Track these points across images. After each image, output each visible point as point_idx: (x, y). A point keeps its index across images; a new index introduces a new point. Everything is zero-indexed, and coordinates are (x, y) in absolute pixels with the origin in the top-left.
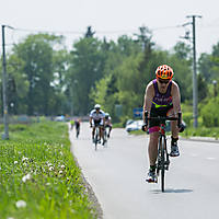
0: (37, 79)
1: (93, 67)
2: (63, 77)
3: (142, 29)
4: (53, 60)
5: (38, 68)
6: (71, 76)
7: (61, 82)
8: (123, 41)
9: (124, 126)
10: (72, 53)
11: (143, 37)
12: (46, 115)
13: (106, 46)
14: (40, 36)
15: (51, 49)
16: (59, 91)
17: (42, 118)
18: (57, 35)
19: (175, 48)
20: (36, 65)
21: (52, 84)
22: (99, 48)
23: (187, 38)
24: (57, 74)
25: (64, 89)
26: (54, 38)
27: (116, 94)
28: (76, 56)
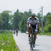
0: (5, 21)
2: (12, 21)
3: (30, 10)
4: (9, 17)
7: (11, 22)
14: (6, 11)
15: (9, 14)
16: (11, 24)
17: (7, 30)
18: (10, 11)
19: (38, 14)
20: (5, 18)
21: (9, 22)
22: (20, 14)
24: (10, 20)
25: (12, 23)
28: (15, 16)
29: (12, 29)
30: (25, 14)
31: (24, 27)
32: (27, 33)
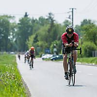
0: (3, 35)
1: (27, 30)
2: (14, 34)
3: (50, 14)
4: (10, 27)
5: (3, 30)
6: (18, 34)
7: (13, 37)
8: (41, 19)
9: (41, 57)
10: (18, 24)
11: (50, 17)
12: (7, 51)
13: (34, 21)
14: (4, 16)
15: (9, 22)
16: (12, 41)
17: (5, 52)
19: (64, 22)
20: (2, 29)
21: (9, 38)
22: (30, 22)
23: (69, 18)
24: (11, 33)
25: (14, 40)
26: (10, 17)
27: (38, 42)
28: (20, 26)
29: (15, 50)
30: (41, 22)
31: (38, 46)
32: (43, 59)
